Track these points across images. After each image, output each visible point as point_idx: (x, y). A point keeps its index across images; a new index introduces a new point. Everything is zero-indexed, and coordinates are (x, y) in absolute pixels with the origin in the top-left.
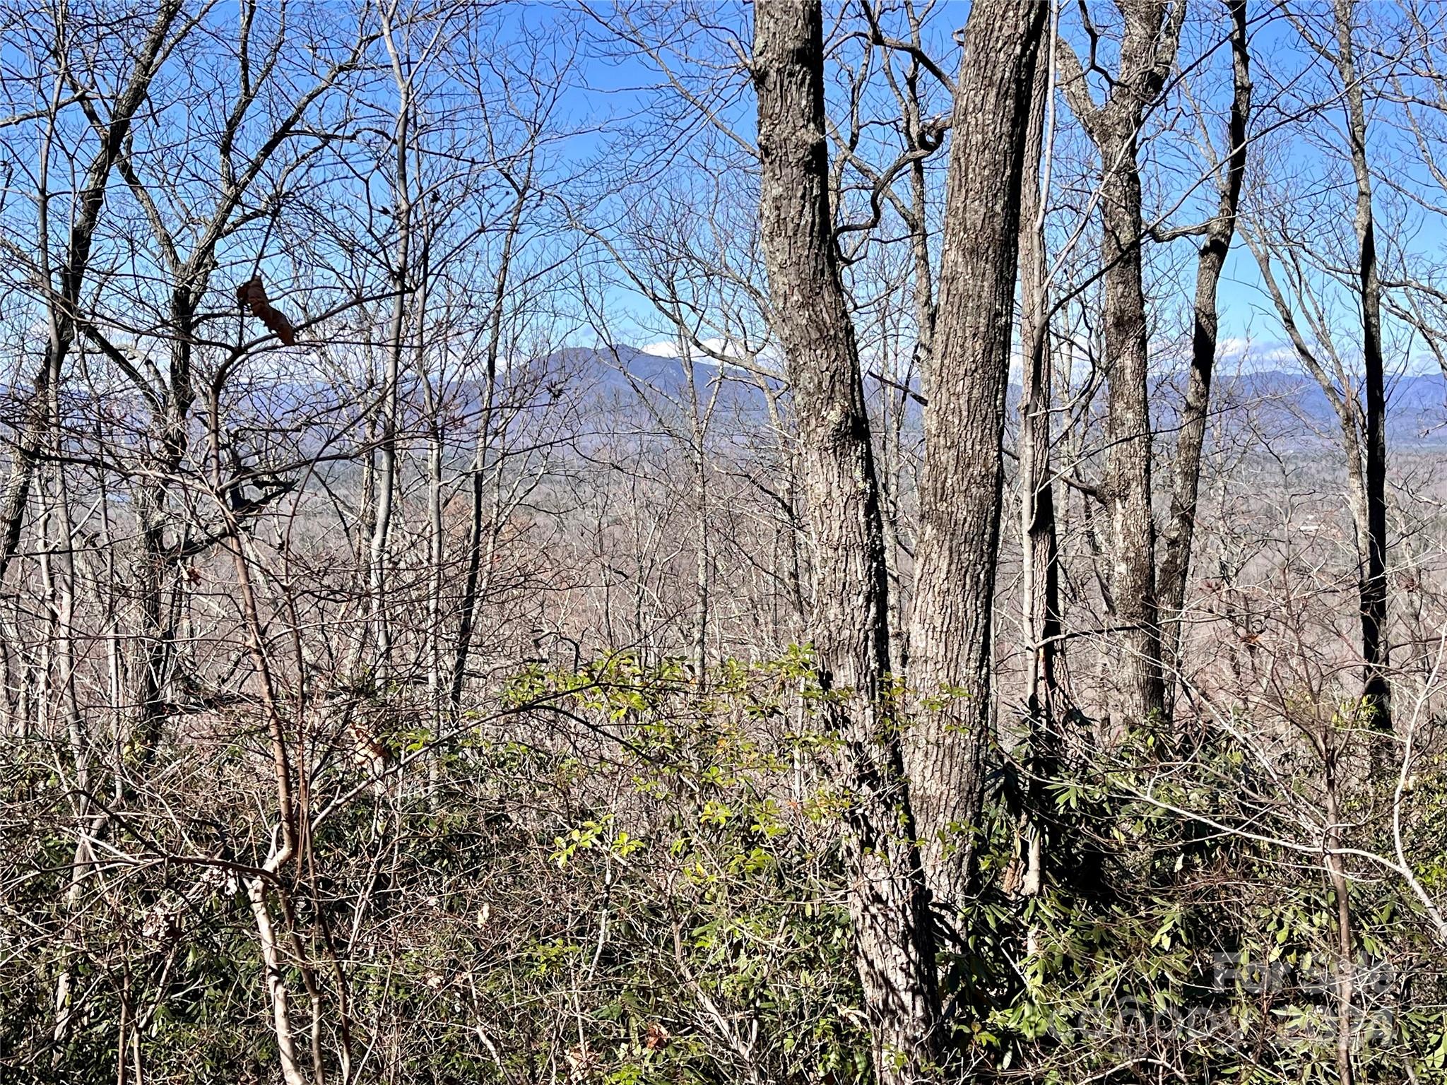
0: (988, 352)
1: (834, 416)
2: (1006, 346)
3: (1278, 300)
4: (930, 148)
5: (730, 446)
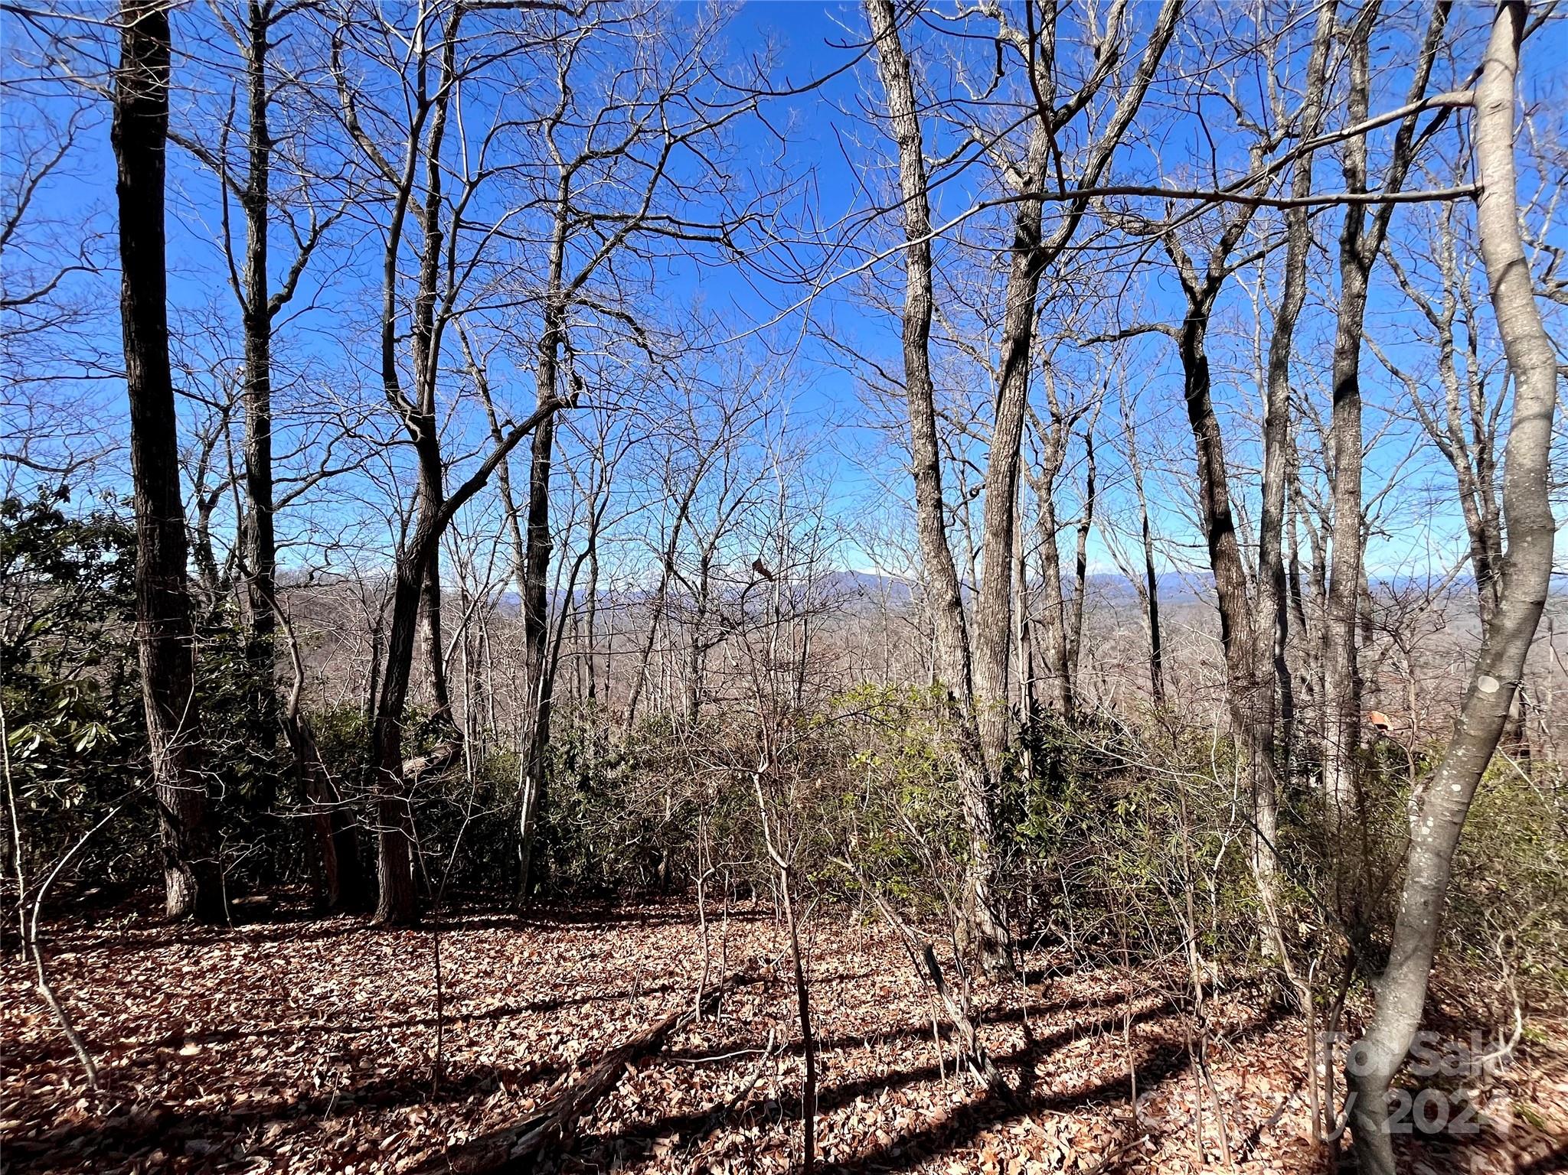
0: (1003, 571)
1: (948, 597)
2: (1010, 569)
3: (1109, 547)
4: (974, 496)
5: (894, 605)
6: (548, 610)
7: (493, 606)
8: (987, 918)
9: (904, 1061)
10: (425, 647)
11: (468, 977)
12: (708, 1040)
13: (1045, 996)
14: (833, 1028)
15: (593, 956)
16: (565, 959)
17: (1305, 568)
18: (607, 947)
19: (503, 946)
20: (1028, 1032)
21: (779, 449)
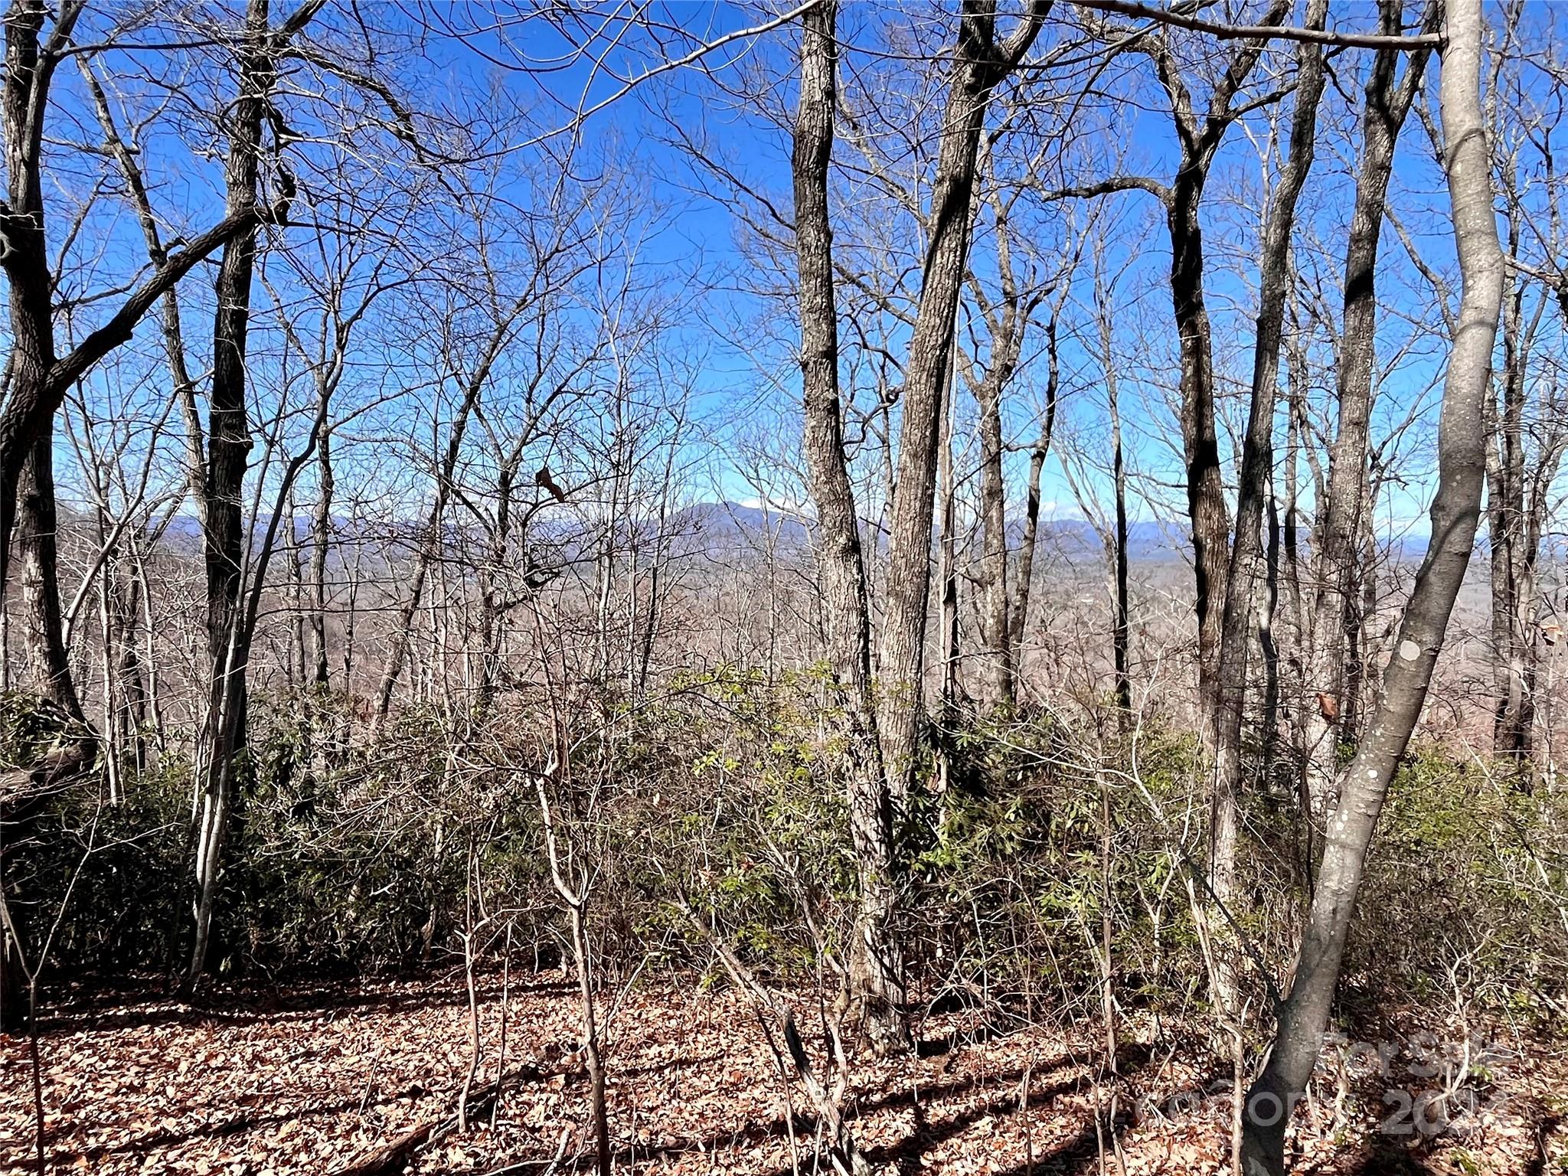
0: (922, 507)
1: (842, 540)
2: (932, 505)
3: (1072, 483)
4: (892, 402)
5: (787, 555)
6: (244, 544)
7: (157, 536)
8: (877, 972)
9: (750, 1162)
10: (29, 594)
11: (101, 1095)
12: (476, 1155)
13: (947, 1069)
14: (658, 1127)
15: (309, 1055)
16: (263, 1061)
17: (1305, 520)
18: (332, 1042)
19: (162, 1048)
20: (920, 1115)
21: (620, 317)
